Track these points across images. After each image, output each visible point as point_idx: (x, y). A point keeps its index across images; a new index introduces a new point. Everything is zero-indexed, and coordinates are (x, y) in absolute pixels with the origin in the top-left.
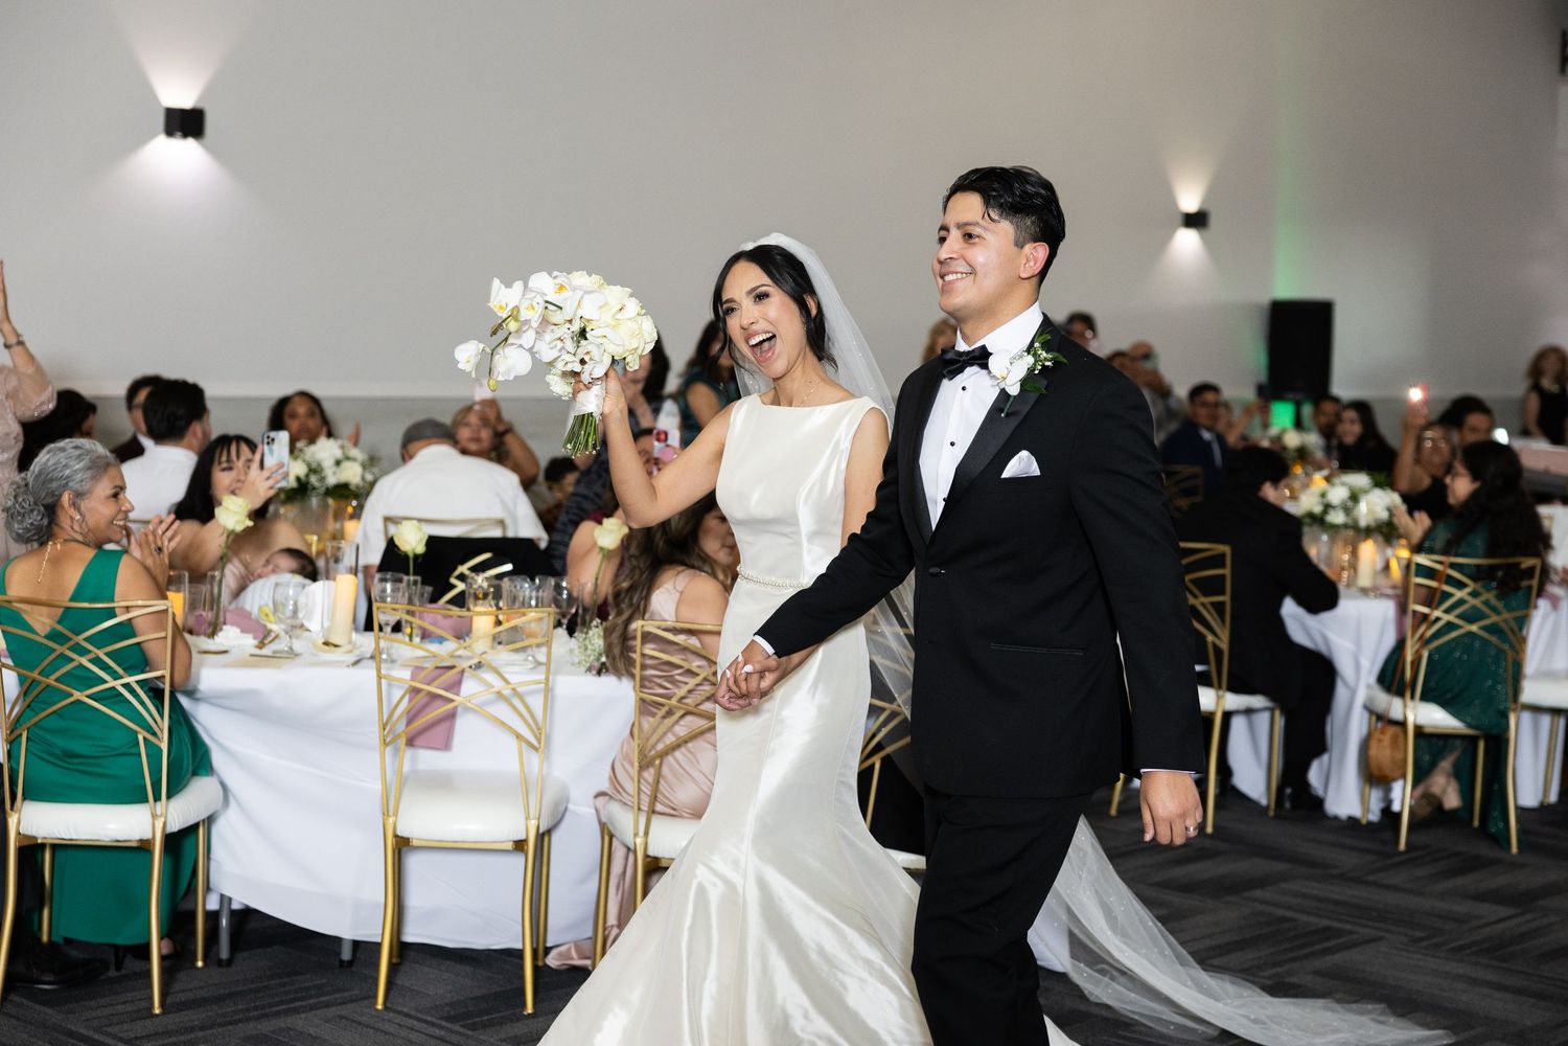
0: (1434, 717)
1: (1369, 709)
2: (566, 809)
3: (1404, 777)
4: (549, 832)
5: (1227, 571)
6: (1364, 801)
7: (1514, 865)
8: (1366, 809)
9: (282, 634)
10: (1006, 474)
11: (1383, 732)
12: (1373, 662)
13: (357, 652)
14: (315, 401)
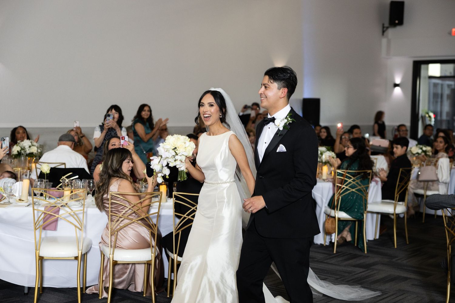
0: (343, 215)
1: (325, 213)
2: (91, 247)
3: (335, 232)
4: (86, 253)
6: (325, 239)
7: (366, 257)
8: (325, 242)
9: (7, 197)
10: (277, 151)
11: (329, 220)
12: (326, 200)
13: (29, 202)
14: (24, 129)
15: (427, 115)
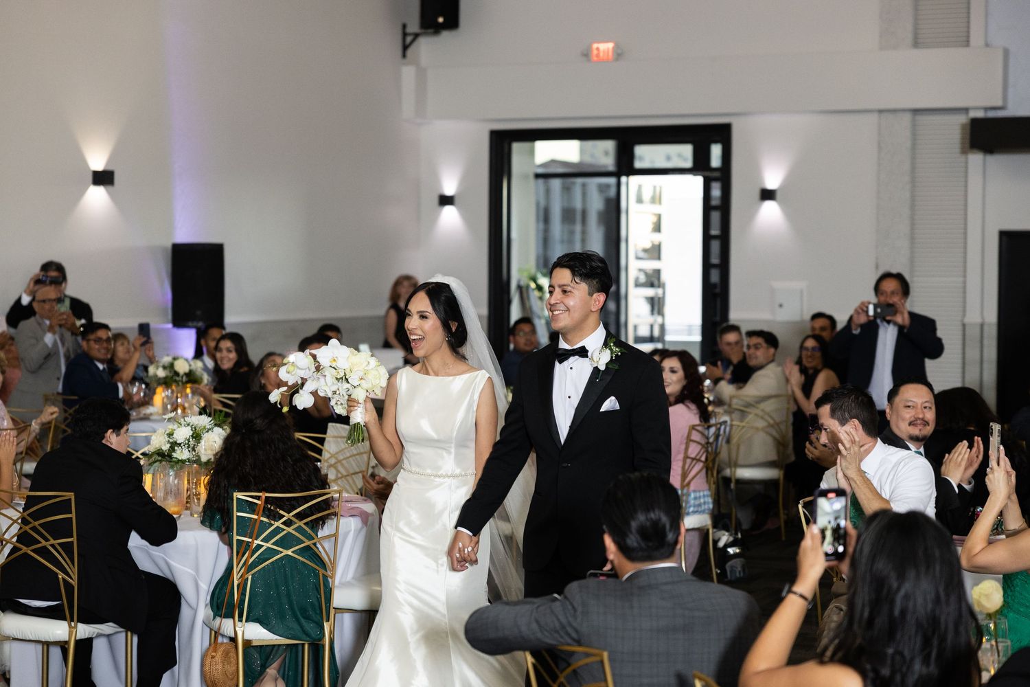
1: (208, 627)
5: (73, 515)
10: (602, 410)
11: (215, 650)
15: (533, 285)
